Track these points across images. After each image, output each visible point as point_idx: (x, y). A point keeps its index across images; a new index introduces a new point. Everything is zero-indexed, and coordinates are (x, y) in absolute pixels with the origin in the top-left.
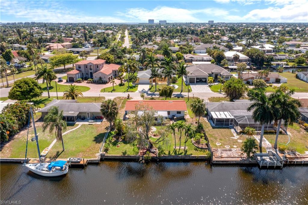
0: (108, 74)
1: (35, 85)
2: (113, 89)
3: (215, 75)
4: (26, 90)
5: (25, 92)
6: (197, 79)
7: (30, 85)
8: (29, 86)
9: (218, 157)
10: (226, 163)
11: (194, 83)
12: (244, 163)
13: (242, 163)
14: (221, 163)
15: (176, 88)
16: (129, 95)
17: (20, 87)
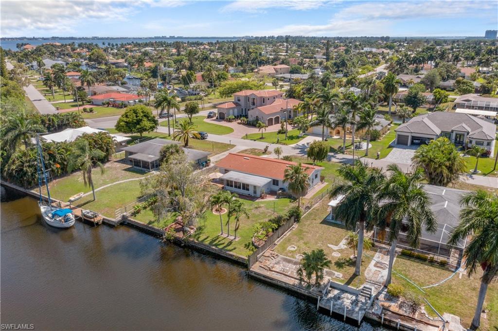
0: (267, 113)
1: (145, 116)
2: (261, 137)
3: (456, 134)
4: (132, 121)
5: (130, 123)
6: (413, 138)
7: (139, 115)
8: (137, 117)
9: (265, 267)
10: (269, 280)
11: (407, 145)
12: (299, 291)
13: (296, 290)
14: (262, 278)
15: (363, 149)
16: (267, 147)
17: (127, 116)
